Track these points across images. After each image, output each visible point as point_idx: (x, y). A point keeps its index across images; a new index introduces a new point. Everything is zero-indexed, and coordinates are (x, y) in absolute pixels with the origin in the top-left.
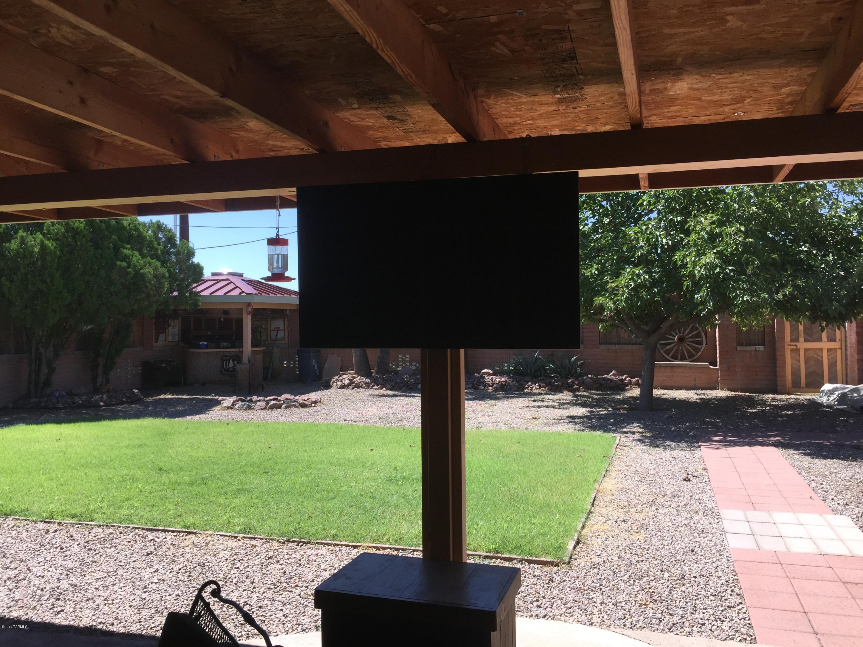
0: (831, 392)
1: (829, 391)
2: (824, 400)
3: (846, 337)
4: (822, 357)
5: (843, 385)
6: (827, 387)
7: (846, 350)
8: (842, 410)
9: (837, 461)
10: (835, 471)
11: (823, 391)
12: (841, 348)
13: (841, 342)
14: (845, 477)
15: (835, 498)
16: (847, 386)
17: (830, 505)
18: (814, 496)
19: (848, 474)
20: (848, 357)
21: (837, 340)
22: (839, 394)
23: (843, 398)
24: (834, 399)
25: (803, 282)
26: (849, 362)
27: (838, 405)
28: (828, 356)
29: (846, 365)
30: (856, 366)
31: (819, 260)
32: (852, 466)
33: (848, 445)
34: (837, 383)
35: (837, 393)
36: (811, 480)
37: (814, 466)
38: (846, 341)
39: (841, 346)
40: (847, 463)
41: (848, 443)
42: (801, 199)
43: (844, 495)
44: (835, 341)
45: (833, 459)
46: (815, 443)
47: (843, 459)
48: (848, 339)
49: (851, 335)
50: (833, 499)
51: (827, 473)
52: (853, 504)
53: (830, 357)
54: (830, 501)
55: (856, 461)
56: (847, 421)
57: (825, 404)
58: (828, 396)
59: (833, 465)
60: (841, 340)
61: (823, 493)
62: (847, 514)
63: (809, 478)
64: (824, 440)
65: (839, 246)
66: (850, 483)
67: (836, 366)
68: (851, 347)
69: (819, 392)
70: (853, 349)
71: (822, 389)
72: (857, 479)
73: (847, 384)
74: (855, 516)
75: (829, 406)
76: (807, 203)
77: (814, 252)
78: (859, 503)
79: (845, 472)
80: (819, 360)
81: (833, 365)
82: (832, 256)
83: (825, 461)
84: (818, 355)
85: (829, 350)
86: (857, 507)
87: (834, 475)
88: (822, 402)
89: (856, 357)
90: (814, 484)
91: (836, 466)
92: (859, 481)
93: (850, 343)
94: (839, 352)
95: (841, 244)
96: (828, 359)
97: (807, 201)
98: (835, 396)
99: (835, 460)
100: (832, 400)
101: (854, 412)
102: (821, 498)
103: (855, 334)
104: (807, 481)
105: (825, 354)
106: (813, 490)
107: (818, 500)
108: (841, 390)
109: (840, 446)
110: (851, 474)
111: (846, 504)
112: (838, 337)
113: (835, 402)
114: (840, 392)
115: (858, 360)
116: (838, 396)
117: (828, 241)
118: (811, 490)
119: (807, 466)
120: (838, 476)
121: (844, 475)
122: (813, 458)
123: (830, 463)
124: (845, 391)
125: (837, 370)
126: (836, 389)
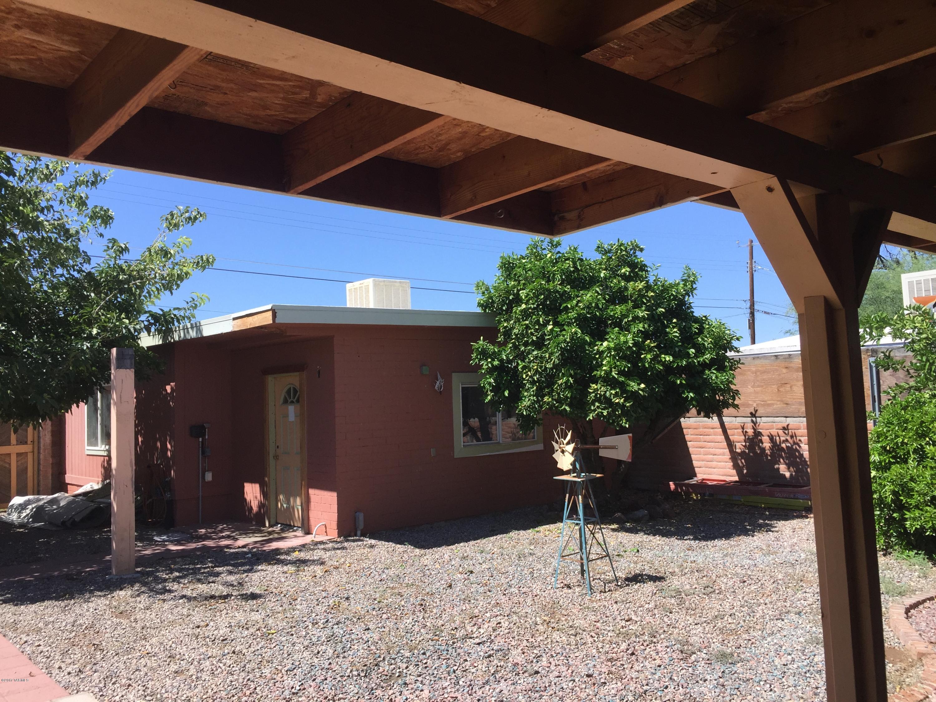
0: (22, 507)
1: (20, 505)
2: (14, 517)
3: (39, 437)
4: (10, 464)
5: (36, 496)
6: (17, 500)
7: (39, 453)
8: (38, 528)
9: (50, 602)
10: (51, 619)
11: (12, 505)
12: (33, 452)
13: (33, 444)
14: (66, 626)
15: (63, 665)
16: (42, 497)
17: (60, 679)
18: (34, 669)
19: (68, 621)
20: (41, 462)
21: (29, 442)
22: (33, 508)
23: (39, 513)
24: (27, 515)
25: (5, 368)
26: (41, 467)
27: (33, 522)
28: (17, 462)
29: (39, 470)
30: (50, 471)
31: (20, 342)
32: (70, 607)
33: (58, 576)
34: (27, 495)
35: (30, 507)
36: (22, 642)
37: (21, 618)
38: (39, 442)
39: (33, 448)
40: (63, 604)
41: (56, 573)
42: (7, 260)
43: (72, 656)
44: (26, 443)
45: (43, 600)
46: (14, 582)
47: (57, 599)
48: (41, 440)
49: (45, 435)
50: (60, 668)
51: (41, 625)
52: (88, 668)
53: (20, 463)
54: (57, 671)
55: (74, 598)
56: (48, 543)
57: (16, 523)
58: (19, 512)
59: (46, 611)
60: (33, 442)
61: (44, 660)
62: (86, 689)
63: (18, 639)
64: (26, 575)
65: (44, 328)
66: (74, 634)
67: (27, 473)
68: (45, 450)
69: (7, 508)
70: (47, 451)
71: (11, 504)
72: (81, 625)
73: (39, 494)
74: (97, 690)
75: (22, 526)
76: (16, 265)
77: (14, 332)
78: (95, 664)
79: (64, 617)
80: (5, 467)
81: (22, 472)
82: (37, 338)
83: (33, 606)
84: (5, 462)
85: (18, 455)
86: (95, 672)
87: (50, 626)
88: (12, 521)
89: (51, 460)
90: (28, 649)
91: (49, 610)
92: (84, 627)
93: (44, 446)
94: (30, 456)
95: (47, 325)
96: (17, 466)
97: (16, 262)
98: (28, 511)
99: (46, 603)
100: (25, 517)
101: (54, 529)
102: (43, 671)
103: (50, 434)
104: (18, 646)
105: (14, 458)
106: (30, 659)
107: (42, 677)
108: (34, 503)
109: (48, 579)
110: (72, 620)
111: (80, 671)
112: (30, 438)
113: (28, 519)
114: (34, 506)
115: (52, 464)
116: (32, 510)
117: (31, 320)
118: (25, 658)
119: (12, 620)
120: (57, 626)
121: (64, 624)
122: (16, 605)
123: (41, 608)
124: (41, 503)
125: (27, 478)
126: (28, 503)
